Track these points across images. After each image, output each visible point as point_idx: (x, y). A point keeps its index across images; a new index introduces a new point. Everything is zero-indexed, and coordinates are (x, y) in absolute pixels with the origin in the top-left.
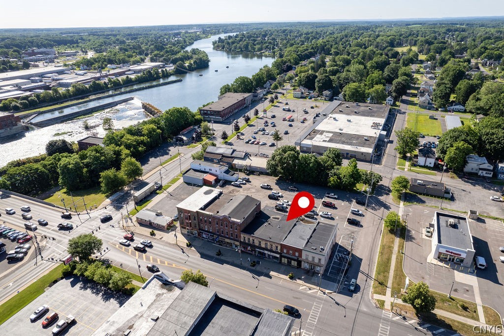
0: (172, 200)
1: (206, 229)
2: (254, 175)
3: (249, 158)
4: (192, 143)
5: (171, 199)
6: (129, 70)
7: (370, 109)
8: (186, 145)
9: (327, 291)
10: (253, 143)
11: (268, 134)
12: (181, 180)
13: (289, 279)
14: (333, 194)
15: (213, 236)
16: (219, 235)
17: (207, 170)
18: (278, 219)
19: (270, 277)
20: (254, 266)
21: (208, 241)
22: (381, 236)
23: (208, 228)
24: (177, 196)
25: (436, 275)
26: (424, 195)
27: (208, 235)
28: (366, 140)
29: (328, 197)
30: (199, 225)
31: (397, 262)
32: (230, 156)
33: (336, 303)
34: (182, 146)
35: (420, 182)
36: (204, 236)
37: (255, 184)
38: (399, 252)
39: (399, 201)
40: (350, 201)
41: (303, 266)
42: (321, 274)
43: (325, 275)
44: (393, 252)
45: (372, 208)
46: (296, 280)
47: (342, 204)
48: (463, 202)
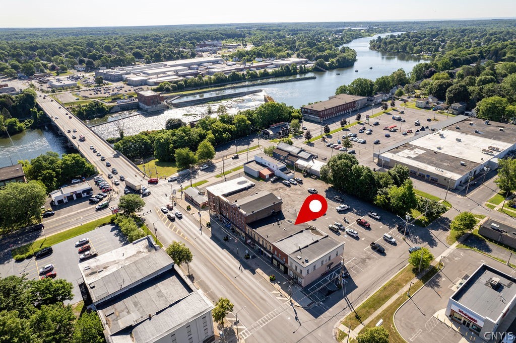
1: (225, 215)
2: (311, 178)
3: (313, 161)
4: (277, 138)
6: (272, 64)
7: (501, 130)
8: (270, 139)
9: (296, 304)
12: (242, 170)
13: (268, 280)
14: (375, 214)
15: (228, 222)
17: (267, 164)
18: (291, 222)
20: (247, 258)
22: (400, 271)
25: (433, 333)
26: (496, 242)
28: (462, 165)
29: (370, 216)
30: (220, 210)
31: (395, 303)
32: (296, 155)
33: (296, 317)
34: (266, 139)
35: (495, 225)
37: (304, 187)
38: (406, 293)
39: (454, 240)
40: (392, 227)
41: (288, 273)
42: (302, 287)
43: (305, 288)
44: (400, 291)
45: (413, 240)
46: (275, 284)
47: (381, 227)
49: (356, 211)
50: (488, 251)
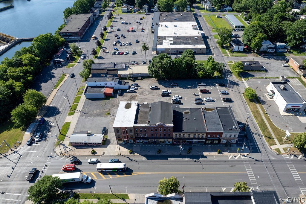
1: (142, 136)
2: (138, 80)
4: (69, 63)
5: (87, 117)
7: (181, 15)
8: (65, 66)
9: (245, 154)
10: (118, 54)
11: (125, 45)
12: (83, 97)
13: (218, 154)
14: (203, 83)
16: (154, 138)
17: (103, 85)
18: (188, 113)
19: (206, 157)
20: (190, 153)
21: (143, 144)
22: (248, 105)
24: (90, 113)
26: (251, 71)
27: (144, 140)
28: (196, 39)
29: (200, 86)
30: (135, 135)
33: (255, 160)
34: (62, 67)
35: (247, 63)
37: (144, 88)
38: (264, 113)
39: (240, 78)
40: (215, 85)
41: (221, 142)
42: (235, 143)
43: (237, 143)
44: (261, 114)
45: (230, 87)
46: (223, 153)
47: (212, 89)
48: (272, 71)
49: (190, 87)
50: (253, 76)
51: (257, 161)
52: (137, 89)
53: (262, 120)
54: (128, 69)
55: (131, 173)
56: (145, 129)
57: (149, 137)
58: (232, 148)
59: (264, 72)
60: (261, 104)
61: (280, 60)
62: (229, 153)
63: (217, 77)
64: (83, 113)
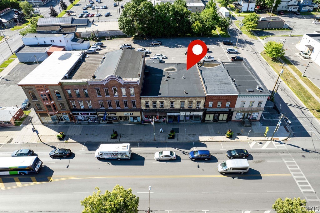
0: (11, 86)
1: (82, 107)
2: (106, 40)
3: (94, 24)
4: (16, 25)
5: (9, 85)
9: (281, 139)
10: (87, 17)
11: (99, 8)
12: (16, 61)
13: (228, 139)
15: (96, 114)
16: (106, 110)
17: (48, 42)
18: (174, 69)
19: (204, 145)
20: (173, 137)
21: (89, 123)
22: (271, 67)
23: (85, 104)
27: (87, 114)
30: (69, 104)
32: (70, 25)
33: (303, 150)
35: (263, 17)
36: (80, 117)
38: (300, 76)
39: (254, 37)
40: (217, 44)
41: (233, 118)
42: (258, 121)
43: (261, 120)
44: (295, 77)
45: (240, 46)
46: (237, 138)
47: (213, 47)
48: (298, 29)
50: (273, 34)
51: (308, 151)
52: (100, 50)
53: (299, 85)
54: (92, 25)
55: (48, 178)
56: (86, 91)
57: (96, 107)
58: (254, 127)
59: (288, 30)
60: (291, 64)
61: (307, 18)
62: (248, 137)
63: (220, 36)
64: (6, 80)
